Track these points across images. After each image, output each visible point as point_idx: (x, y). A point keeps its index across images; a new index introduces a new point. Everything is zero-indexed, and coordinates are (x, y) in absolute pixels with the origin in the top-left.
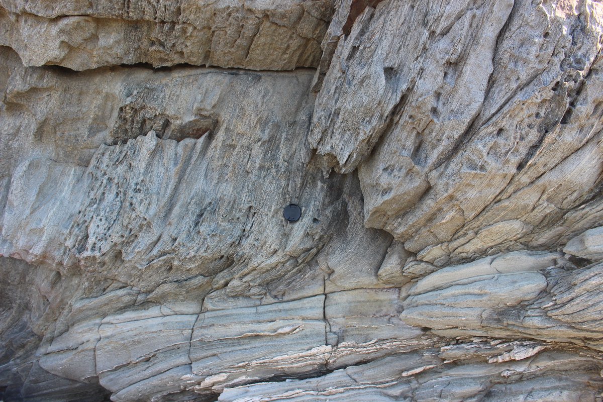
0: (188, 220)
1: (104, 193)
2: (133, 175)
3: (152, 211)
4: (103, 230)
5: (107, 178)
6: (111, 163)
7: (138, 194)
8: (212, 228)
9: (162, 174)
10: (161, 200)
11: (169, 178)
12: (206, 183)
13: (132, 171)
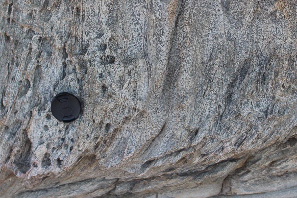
0: (214, 96)
1: (38, 67)
2: (87, 28)
3: (142, 92)
4: (58, 133)
5: (37, 39)
6: (35, 8)
7: (111, 67)
8: (264, 107)
9: (142, 18)
10: (156, 68)
11: (159, 23)
12: (230, 22)
13: (83, 20)
